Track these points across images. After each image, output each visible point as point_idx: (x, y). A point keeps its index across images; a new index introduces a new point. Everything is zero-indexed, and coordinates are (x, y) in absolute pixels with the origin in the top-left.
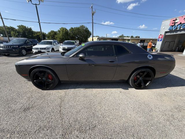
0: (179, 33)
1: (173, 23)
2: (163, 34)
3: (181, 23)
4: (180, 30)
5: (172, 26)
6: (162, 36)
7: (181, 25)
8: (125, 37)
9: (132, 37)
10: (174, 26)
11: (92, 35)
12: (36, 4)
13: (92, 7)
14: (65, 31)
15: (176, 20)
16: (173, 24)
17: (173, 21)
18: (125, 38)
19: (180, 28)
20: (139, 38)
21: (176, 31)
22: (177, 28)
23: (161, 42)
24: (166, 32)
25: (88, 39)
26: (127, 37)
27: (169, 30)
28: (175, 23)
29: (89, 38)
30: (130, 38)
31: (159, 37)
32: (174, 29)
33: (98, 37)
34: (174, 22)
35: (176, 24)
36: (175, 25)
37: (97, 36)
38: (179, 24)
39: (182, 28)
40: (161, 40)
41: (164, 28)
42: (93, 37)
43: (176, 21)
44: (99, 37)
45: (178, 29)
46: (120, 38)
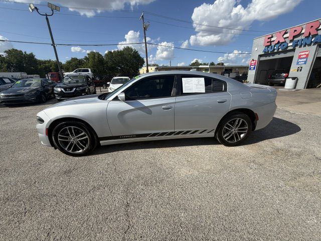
0: (277, 56)
1: (268, 42)
2: (256, 58)
3: (279, 41)
4: (279, 53)
5: (268, 46)
6: (255, 62)
7: (279, 45)
8: (201, 64)
9: (212, 64)
10: (270, 47)
11: (145, 63)
12: (46, 15)
13: (142, 17)
14: (98, 57)
15: (272, 37)
16: (269, 44)
17: (269, 38)
18: (200, 66)
19: (279, 49)
20: (222, 66)
21: (273, 54)
22: (274, 49)
23: (255, 71)
24: (260, 56)
25: (139, 71)
26: (205, 64)
27: (263, 53)
28: (271, 42)
29: (141, 68)
30: (208, 66)
31: (251, 64)
32: (270, 50)
33: (156, 67)
34: (269, 40)
35: (273, 44)
36: (271, 45)
37: (154, 65)
38: (276, 44)
39: (280, 50)
40: (254, 69)
41: (256, 49)
42: (148, 66)
43: (272, 39)
44: (157, 65)
45: (276, 51)
46: (193, 67)
